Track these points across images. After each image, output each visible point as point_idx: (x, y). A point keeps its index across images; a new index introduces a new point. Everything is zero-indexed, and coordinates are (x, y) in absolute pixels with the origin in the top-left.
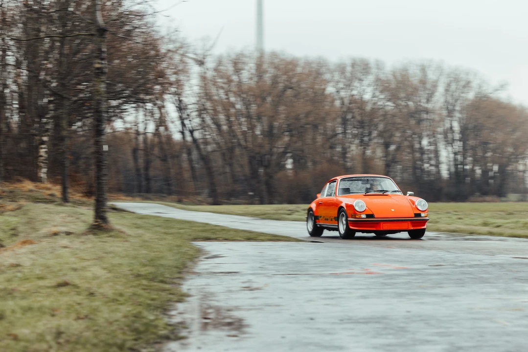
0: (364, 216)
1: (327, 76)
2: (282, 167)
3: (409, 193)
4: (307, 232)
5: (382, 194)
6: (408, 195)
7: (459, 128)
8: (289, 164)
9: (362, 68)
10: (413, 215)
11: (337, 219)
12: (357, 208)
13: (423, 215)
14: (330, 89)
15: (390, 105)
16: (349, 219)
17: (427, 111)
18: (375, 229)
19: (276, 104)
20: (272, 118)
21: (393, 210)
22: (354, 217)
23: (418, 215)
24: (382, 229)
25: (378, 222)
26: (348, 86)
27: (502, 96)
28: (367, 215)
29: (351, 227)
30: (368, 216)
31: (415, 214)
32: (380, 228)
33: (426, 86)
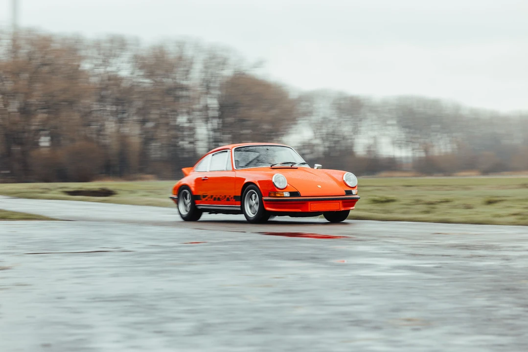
0: (287, 194)
1: (83, 53)
2: (36, 145)
3: (317, 165)
4: (179, 216)
5: (290, 166)
6: (315, 168)
7: (219, 106)
8: (45, 142)
9: (119, 44)
10: (344, 193)
11: (241, 199)
12: (277, 185)
13: (354, 192)
14: (86, 66)
15: (147, 82)
16: (265, 198)
17: (183, 88)
18: (300, 211)
19: (31, 81)
20: (28, 95)
21: (319, 186)
22: (272, 195)
23: (349, 193)
24: (309, 211)
25: (305, 202)
26: (105, 63)
27: (259, 73)
28: (291, 193)
29: (268, 209)
30: (293, 194)
31: (346, 191)
32: (308, 209)
33: (182, 63)
